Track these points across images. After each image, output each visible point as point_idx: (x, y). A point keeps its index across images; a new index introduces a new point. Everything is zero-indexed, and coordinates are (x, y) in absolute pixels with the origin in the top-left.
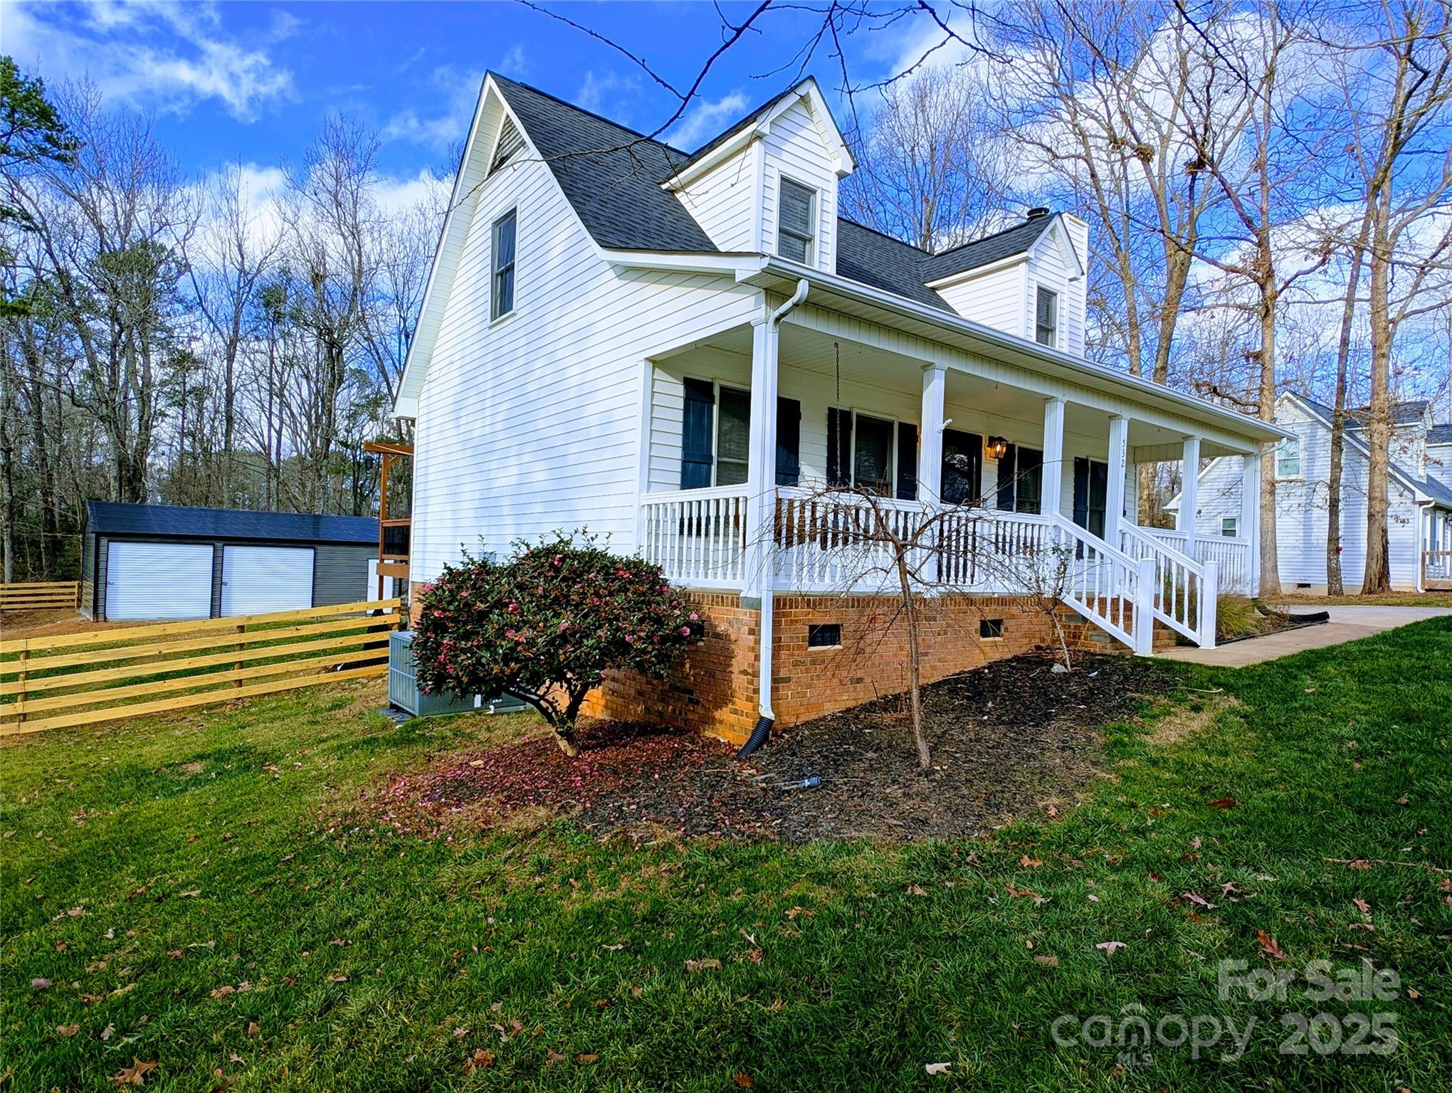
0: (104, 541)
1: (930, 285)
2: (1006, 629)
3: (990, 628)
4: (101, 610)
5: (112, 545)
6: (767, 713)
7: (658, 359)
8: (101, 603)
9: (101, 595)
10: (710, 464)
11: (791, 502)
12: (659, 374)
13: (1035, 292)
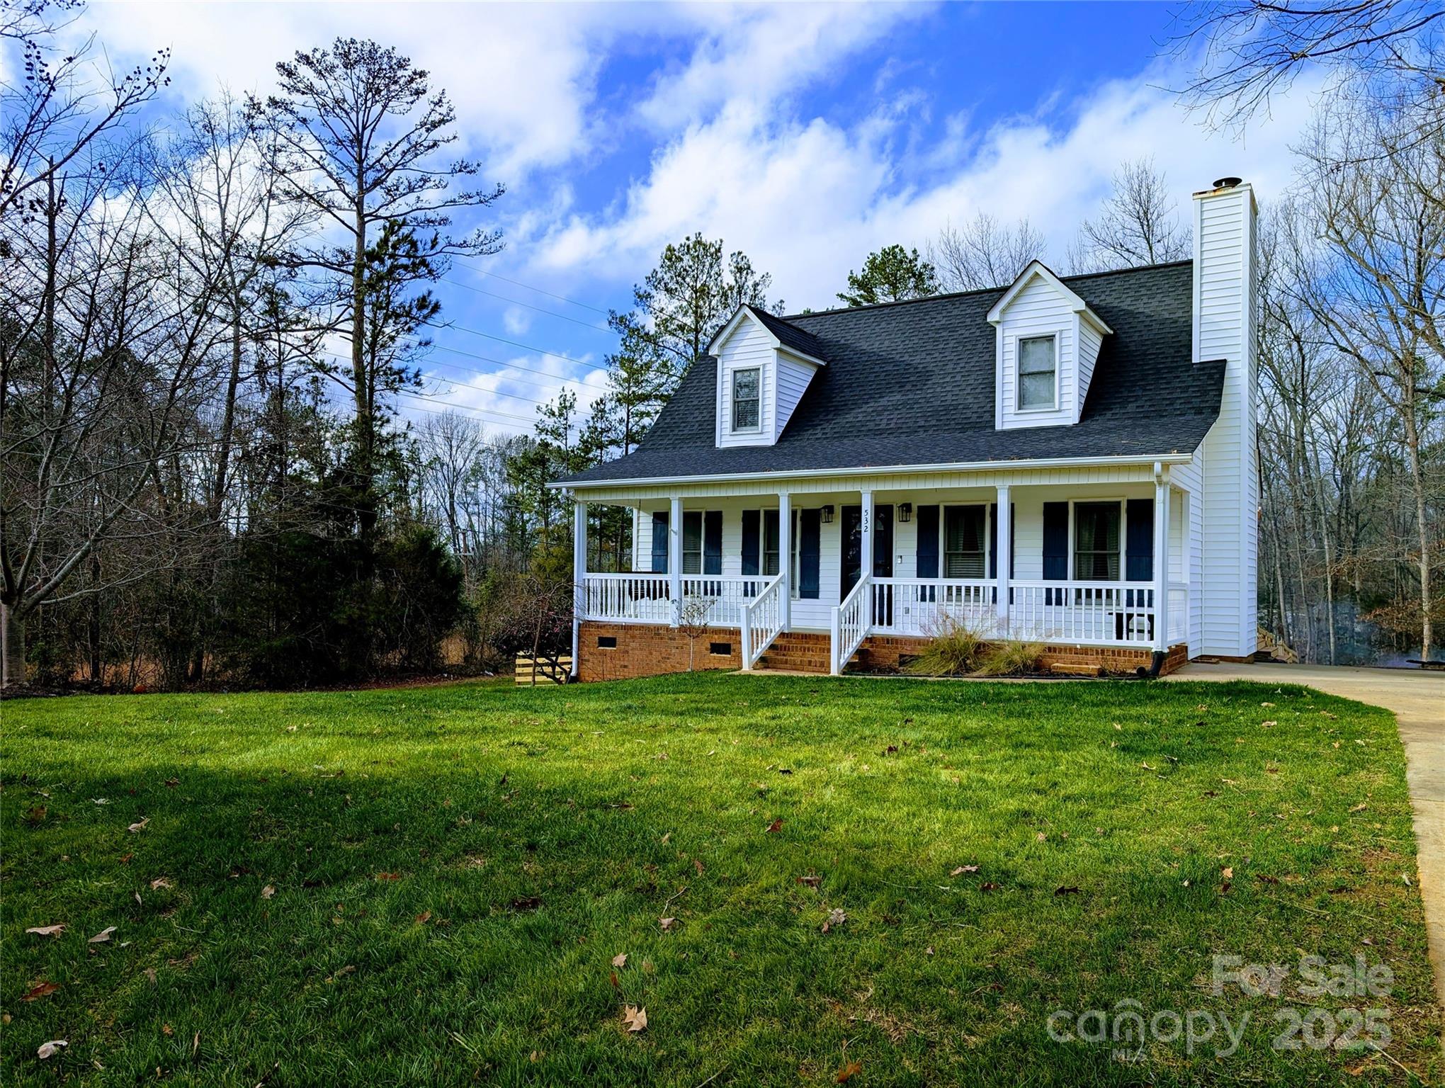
10: (666, 556)
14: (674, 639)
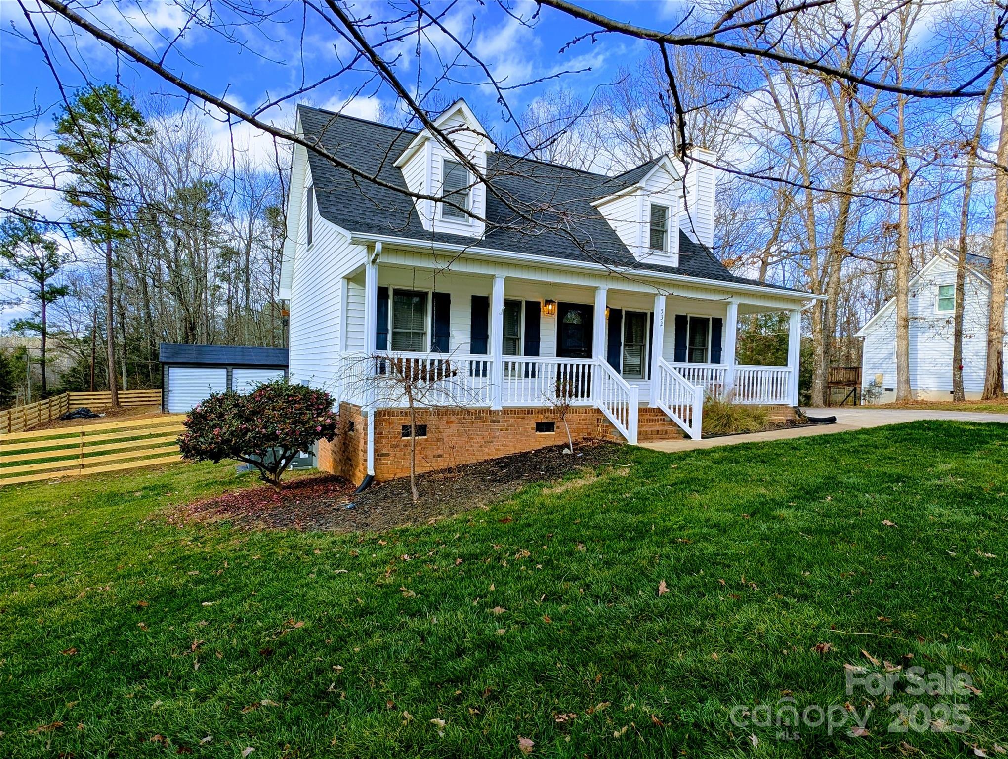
0: (166, 367)
1: (592, 204)
2: (558, 428)
3: (543, 427)
4: (166, 407)
5: (171, 369)
6: (371, 472)
7: (351, 276)
8: (166, 403)
9: (166, 397)
10: (387, 334)
11: (408, 360)
12: (352, 285)
13: (649, 208)
14: (499, 422)
